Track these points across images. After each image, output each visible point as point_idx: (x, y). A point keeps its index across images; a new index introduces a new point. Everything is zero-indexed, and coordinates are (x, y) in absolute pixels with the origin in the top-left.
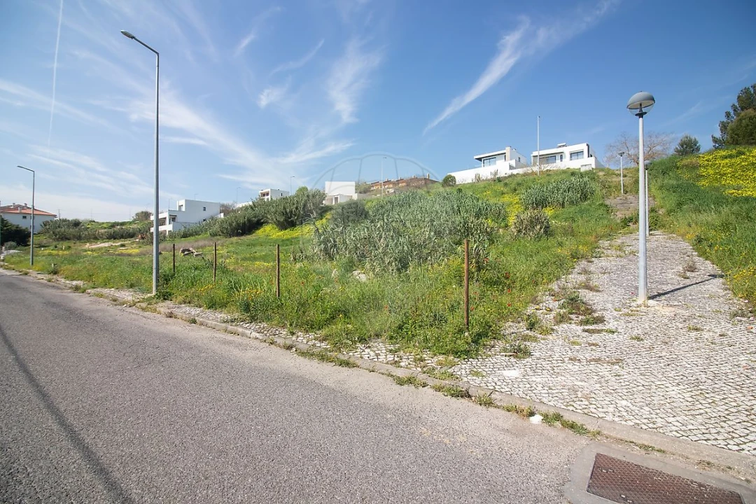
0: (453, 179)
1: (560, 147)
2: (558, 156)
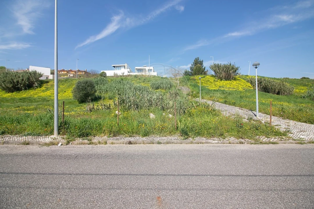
0: (105, 74)
1: (144, 67)
2: (144, 70)
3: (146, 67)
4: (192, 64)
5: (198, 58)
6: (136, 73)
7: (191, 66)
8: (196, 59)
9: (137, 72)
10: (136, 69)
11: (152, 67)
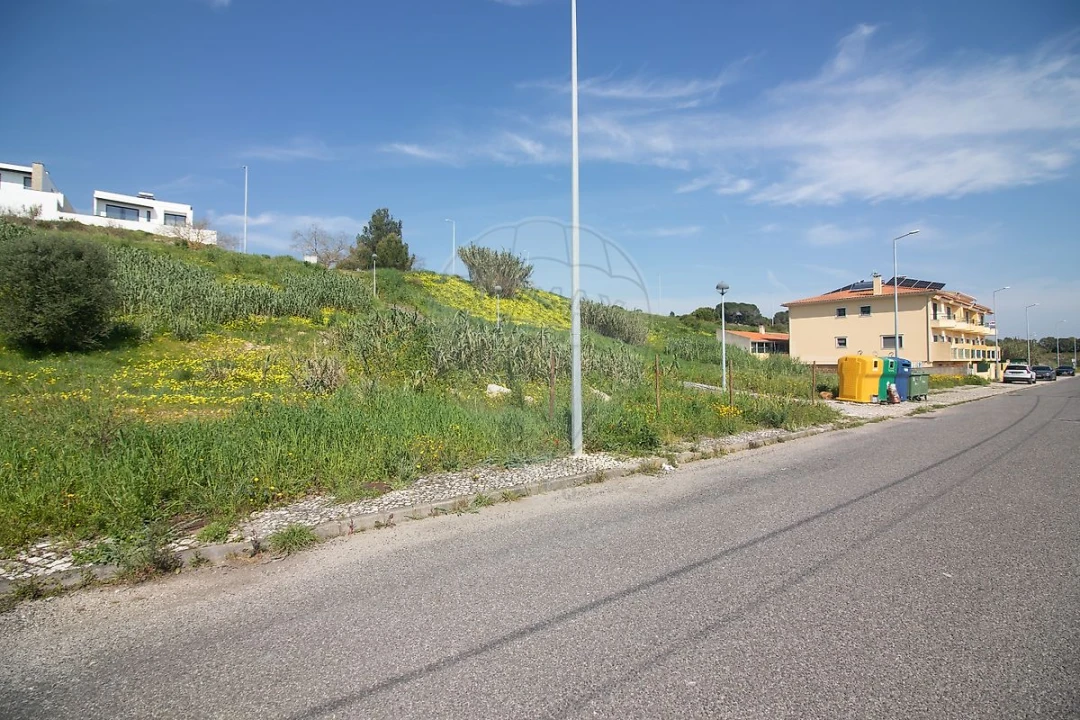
1: (143, 196)
2: (143, 212)
3: (149, 198)
4: (366, 228)
5: (386, 211)
6: (100, 220)
7: (362, 233)
8: (379, 212)
9: (104, 214)
10: (98, 199)
11: (189, 207)
